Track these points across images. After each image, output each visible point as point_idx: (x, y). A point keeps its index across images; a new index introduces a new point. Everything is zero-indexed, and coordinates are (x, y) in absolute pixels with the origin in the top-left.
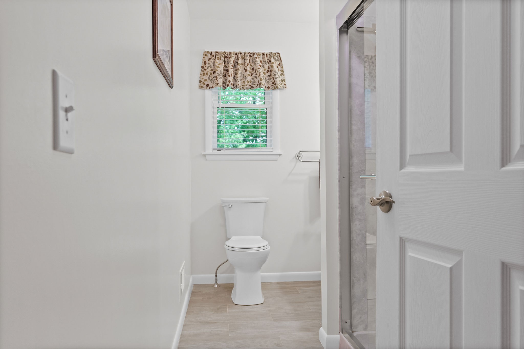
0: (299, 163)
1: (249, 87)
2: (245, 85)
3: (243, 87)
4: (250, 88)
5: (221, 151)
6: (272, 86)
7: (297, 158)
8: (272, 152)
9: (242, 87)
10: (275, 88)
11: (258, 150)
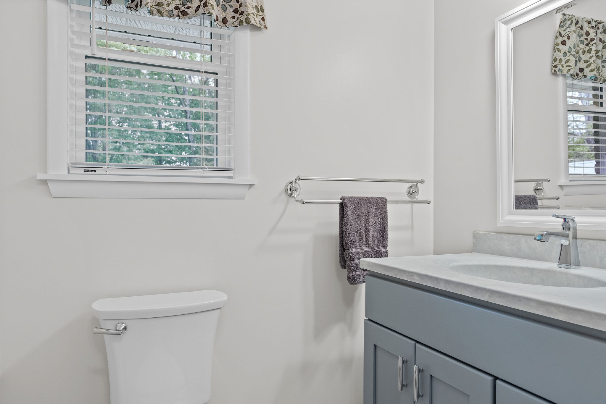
0: (294, 207)
1: (175, 12)
2: (163, 4)
3: (159, 8)
4: (178, 16)
5: (97, 173)
6: (233, 17)
7: (290, 192)
8: (231, 177)
9: (157, 10)
10: (241, 23)
11: (198, 173)
